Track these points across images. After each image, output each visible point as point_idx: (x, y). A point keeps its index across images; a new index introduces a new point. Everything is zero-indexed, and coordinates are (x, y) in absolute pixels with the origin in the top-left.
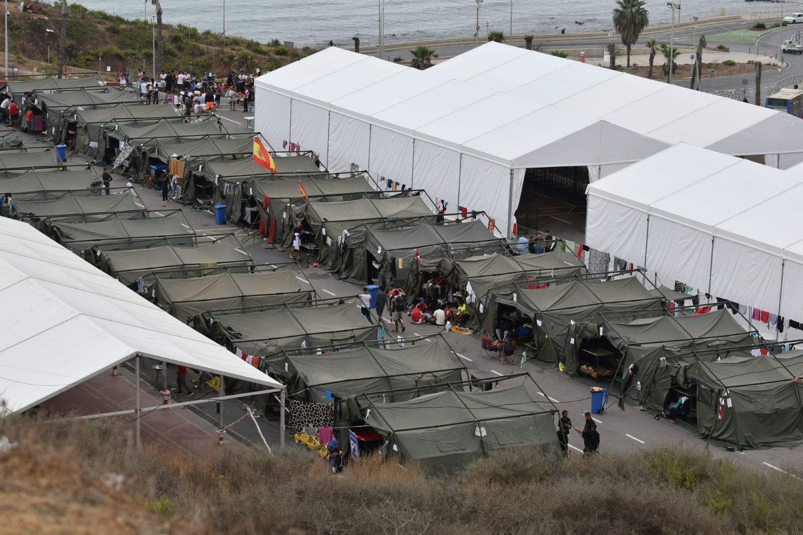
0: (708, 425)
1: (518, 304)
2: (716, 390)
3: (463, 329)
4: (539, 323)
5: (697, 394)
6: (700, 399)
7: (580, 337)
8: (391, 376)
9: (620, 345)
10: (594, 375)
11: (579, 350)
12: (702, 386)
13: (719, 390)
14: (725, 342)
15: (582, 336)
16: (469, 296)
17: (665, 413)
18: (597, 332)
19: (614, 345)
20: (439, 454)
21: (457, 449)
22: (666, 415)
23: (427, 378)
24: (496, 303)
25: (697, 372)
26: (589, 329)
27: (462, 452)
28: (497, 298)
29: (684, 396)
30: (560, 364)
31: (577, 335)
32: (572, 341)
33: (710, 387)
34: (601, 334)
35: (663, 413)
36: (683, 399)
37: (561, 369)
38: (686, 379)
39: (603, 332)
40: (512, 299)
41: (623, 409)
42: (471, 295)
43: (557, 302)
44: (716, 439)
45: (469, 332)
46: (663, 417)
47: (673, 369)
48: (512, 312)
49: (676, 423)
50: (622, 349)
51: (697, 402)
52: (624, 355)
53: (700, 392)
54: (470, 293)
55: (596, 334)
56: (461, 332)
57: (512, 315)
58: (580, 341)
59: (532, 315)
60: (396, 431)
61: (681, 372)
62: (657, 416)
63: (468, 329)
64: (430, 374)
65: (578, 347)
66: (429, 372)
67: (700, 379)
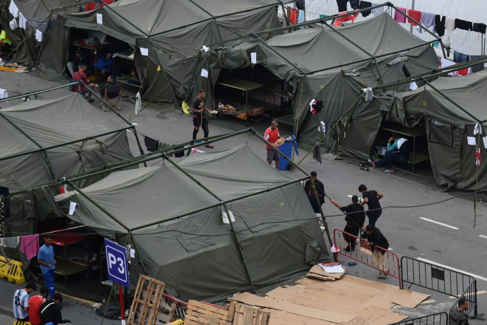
0: (449, 173)
1: (105, 27)
2: (462, 127)
3: (10, 64)
4: (144, 52)
5: (428, 133)
6: (432, 140)
7: (217, 67)
8: (47, 149)
9: (287, 74)
10: (242, 115)
11: (216, 85)
12: (436, 123)
13: (466, 126)
14: (406, 58)
15: (221, 66)
16: (14, 20)
17: (372, 160)
18: (247, 58)
19: (277, 75)
20: (187, 255)
21: (206, 245)
22: (376, 163)
23: (90, 146)
24: (66, 28)
25: (425, 104)
26: (234, 55)
27: (213, 248)
28: (68, 21)
29: (401, 136)
30: (184, 104)
31: (213, 65)
32: (205, 73)
33: (449, 123)
34: (254, 61)
35: (369, 161)
36: (400, 142)
37: (186, 111)
38: (407, 114)
39: (258, 59)
40: (95, 21)
41: (320, 160)
42: (18, 19)
43: (156, 21)
44: (463, 190)
45: (21, 70)
46: (371, 166)
47: (384, 102)
48: (87, 37)
49: (394, 173)
50: (291, 79)
51: (429, 143)
52: (295, 88)
53: (431, 129)
54: (15, 15)
55: (246, 62)
56: (11, 70)
57: (87, 42)
58: (217, 72)
59: (131, 42)
60: (132, 230)
61: (399, 106)
62: (363, 165)
63: (16, 64)
64: (93, 140)
65: (214, 81)
66: (91, 138)
67: (432, 113)
